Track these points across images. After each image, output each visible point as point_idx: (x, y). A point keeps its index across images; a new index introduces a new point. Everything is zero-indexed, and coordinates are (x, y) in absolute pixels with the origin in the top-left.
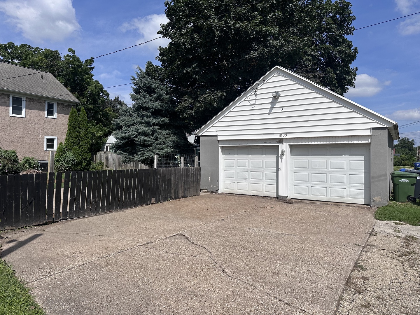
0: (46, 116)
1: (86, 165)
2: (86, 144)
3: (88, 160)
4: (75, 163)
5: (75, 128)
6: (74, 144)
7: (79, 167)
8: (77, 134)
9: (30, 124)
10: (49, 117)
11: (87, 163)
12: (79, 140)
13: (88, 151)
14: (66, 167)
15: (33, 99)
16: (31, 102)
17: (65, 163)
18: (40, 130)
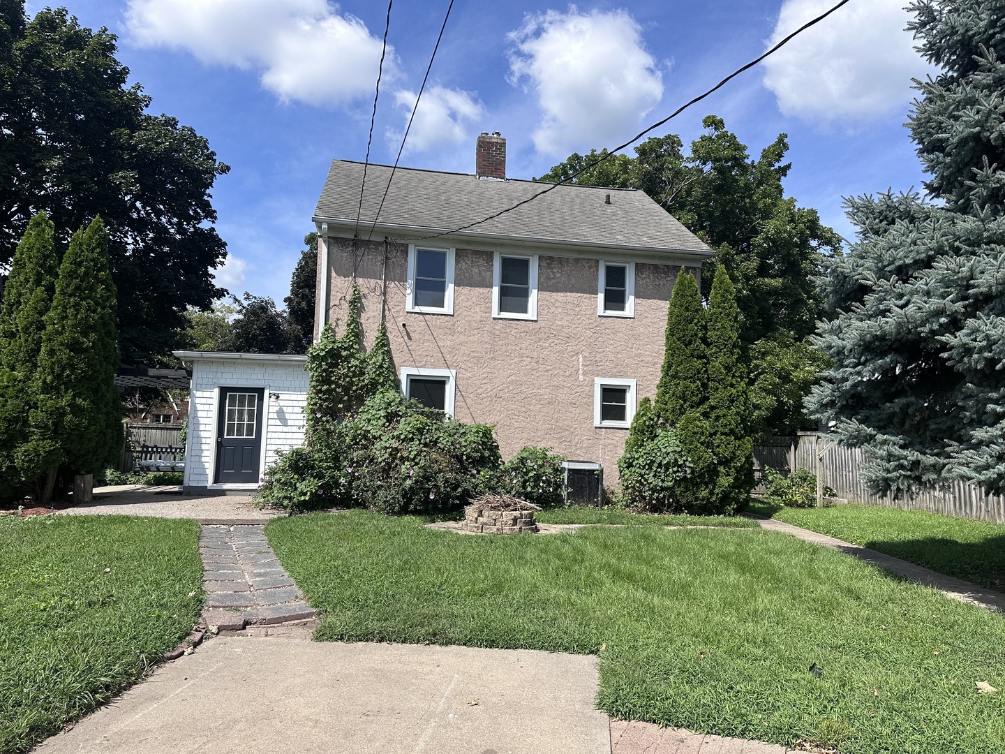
0: (600, 310)
1: (733, 486)
2: (732, 401)
3: (739, 464)
4: (689, 476)
5: (690, 342)
6: (685, 401)
7: (704, 493)
8: (698, 364)
9: (550, 341)
10: (609, 313)
11: (736, 479)
12: (705, 386)
13: (741, 432)
14: (654, 490)
15: (560, 260)
16: (555, 271)
17: (651, 475)
18: (581, 360)
